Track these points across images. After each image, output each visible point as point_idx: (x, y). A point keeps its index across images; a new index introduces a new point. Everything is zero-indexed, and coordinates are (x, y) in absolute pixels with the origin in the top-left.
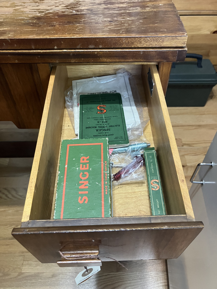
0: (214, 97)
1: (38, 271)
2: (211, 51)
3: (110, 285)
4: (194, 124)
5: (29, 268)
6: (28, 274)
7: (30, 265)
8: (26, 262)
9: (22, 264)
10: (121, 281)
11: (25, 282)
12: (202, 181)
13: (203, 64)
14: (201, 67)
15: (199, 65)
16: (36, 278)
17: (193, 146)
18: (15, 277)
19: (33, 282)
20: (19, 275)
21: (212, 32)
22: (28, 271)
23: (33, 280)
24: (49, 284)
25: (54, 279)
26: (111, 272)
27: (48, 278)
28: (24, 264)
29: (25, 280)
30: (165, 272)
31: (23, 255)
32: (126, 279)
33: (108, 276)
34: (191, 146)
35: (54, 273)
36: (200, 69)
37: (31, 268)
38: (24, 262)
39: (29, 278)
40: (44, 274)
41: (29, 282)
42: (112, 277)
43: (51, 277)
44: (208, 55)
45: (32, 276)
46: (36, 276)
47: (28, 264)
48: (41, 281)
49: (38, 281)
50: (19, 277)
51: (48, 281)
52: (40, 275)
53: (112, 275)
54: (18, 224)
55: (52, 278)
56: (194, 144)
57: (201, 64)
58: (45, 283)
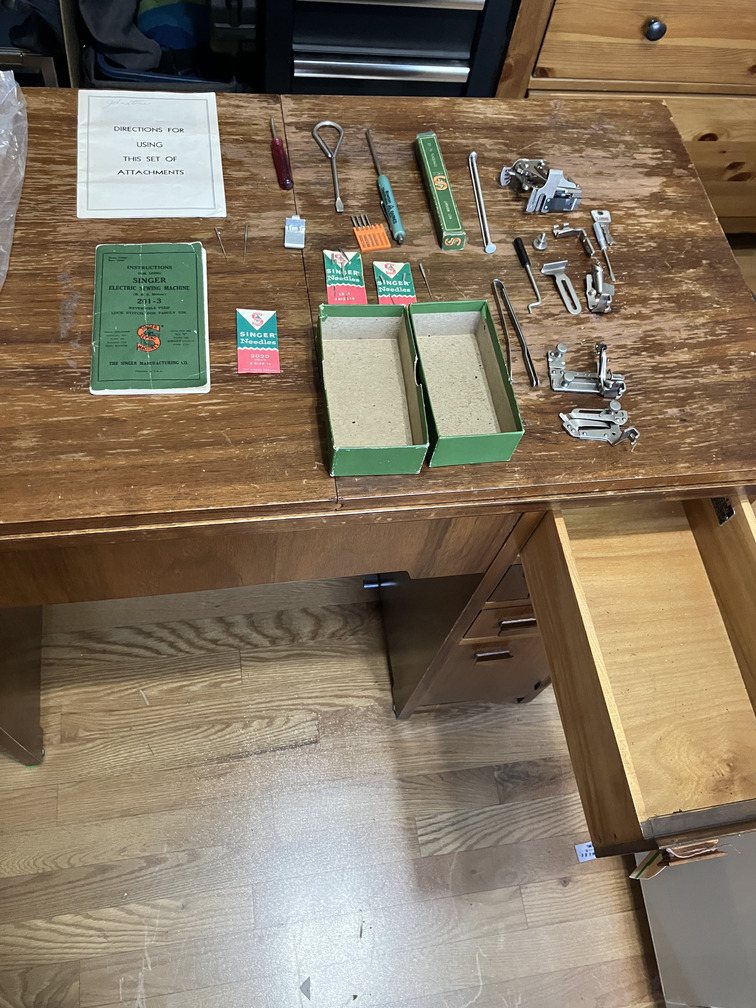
3: (490, 834)
21: (699, 138)
33: (482, 816)
42: (491, 817)
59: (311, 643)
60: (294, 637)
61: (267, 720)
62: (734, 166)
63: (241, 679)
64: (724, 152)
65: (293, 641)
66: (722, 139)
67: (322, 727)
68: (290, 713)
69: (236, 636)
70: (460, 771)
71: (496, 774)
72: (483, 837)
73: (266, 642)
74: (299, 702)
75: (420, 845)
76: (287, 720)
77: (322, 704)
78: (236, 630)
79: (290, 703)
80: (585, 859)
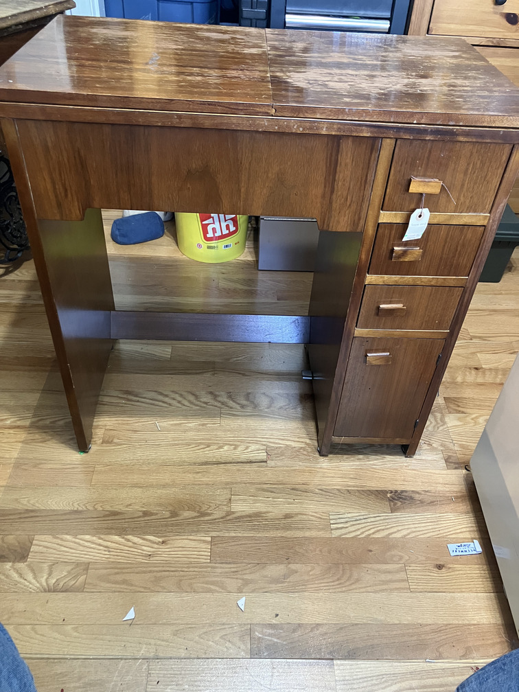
1: (259, 510)
3: (383, 530)
5: (243, 505)
6: (244, 514)
7: (244, 501)
8: (236, 497)
9: (230, 500)
11: (240, 525)
16: (257, 519)
17: (489, 340)
18: (222, 518)
19: (255, 525)
20: (228, 516)
22: (241, 510)
23: (254, 521)
24: (281, 527)
25: (289, 520)
27: (278, 519)
28: (232, 499)
29: (239, 521)
31: (227, 486)
33: (379, 518)
34: (486, 340)
35: (287, 513)
37: (245, 504)
38: (232, 497)
39: (247, 519)
40: (271, 514)
41: (248, 525)
42: (385, 519)
43: (282, 517)
45: (249, 516)
46: (258, 516)
47: (239, 500)
48: (268, 524)
49: (262, 523)
50: (228, 518)
51: (279, 523)
52: (264, 515)
53: (384, 516)
54: (210, 443)
55: (285, 519)
58: (274, 526)
60: (255, 406)
61: (233, 447)
65: (255, 408)
67: (269, 455)
68: (249, 444)
69: (219, 402)
70: (363, 490)
71: (389, 495)
72: (378, 531)
73: (238, 407)
74: (255, 439)
75: (332, 530)
76: (247, 448)
77: (271, 442)
78: (219, 399)
79: (249, 439)
80: (455, 554)
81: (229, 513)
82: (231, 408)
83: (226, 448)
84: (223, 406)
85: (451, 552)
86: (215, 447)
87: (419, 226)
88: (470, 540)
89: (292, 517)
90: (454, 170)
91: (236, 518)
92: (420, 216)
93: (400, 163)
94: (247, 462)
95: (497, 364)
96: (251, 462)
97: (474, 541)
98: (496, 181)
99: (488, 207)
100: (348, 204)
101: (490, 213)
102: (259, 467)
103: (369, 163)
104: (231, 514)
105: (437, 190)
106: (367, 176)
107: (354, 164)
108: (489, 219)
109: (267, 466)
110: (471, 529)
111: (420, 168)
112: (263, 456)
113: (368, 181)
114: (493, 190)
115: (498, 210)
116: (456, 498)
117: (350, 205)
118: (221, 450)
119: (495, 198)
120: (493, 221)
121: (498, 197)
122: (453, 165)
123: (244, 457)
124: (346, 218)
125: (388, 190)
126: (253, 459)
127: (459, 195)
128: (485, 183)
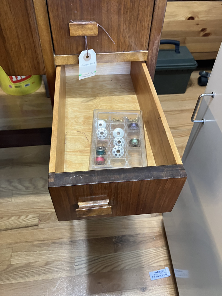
0: (192, 84)
1: (29, 261)
2: (187, 38)
3: (109, 266)
4: (176, 109)
5: (19, 259)
6: (18, 266)
7: (20, 255)
8: (15, 253)
9: (11, 256)
10: (120, 260)
11: (15, 274)
12: (203, 120)
13: (181, 50)
14: (179, 53)
15: (177, 51)
16: (28, 268)
17: (178, 129)
18: (4, 270)
19: (25, 273)
20: (8, 268)
21: (187, 19)
22: (17, 263)
23: (25, 270)
24: (42, 272)
25: (48, 267)
26: (108, 254)
27: (41, 267)
28: (12, 255)
29: (15, 272)
30: (163, 247)
31: (10, 246)
32: (125, 258)
33: (106, 258)
34: (176, 129)
35: (47, 261)
36: (179, 55)
37: (20, 258)
38: (13, 253)
39: (20, 269)
40: (37, 263)
41: (20, 274)
42: (110, 258)
43: (44, 265)
44: (184, 43)
45: (22, 267)
46: (28, 266)
47: (17, 255)
48: (34, 271)
49: (30, 271)
50: (8, 270)
51: (41, 270)
52: (32, 265)
53: (110, 256)
54: (3, 216)
55: (46, 266)
56: (179, 127)
57: (178, 50)
58: (38, 272)
59: (42, 189)
60: (35, 187)
61: (18, 217)
62: (203, 30)
63: (11, 201)
64: (198, 24)
65: (35, 188)
66: (196, 19)
67: (40, 220)
68: (28, 214)
69: (13, 186)
70: (97, 239)
71: (114, 240)
72: (105, 267)
73: (24, 189)
74: (33, 210)
75: (76, 270)
76: (27, 217)
77: (42, 211)
78: (13, 184)
79: (29, 210)
80: (154, 279)
81: (10, 266)
82: (20, 190)
83: (13, 218)
84: (14, 189)
85: (151, 278)
86: (6, 218)
87: (89, 65)
88: (164, 267)
89: (51, 264)
90: (108, 11)
91: (13, 270)
92: (87, 57)
93: (56, 8)
94: (26, 227)
95: (181, 144)
96: (28, 227)
97: (166, 268)
98: (148, 20)
99: (145, 44)
100: (23, 51)
101: (148, 50)
102: (32, 229)
103: (27, 10)
104: (10, 267)
105: (95, 32)
106: (29, 23)
107: (13, 12)
108: (148, 55)
109: (38, 229)
110: (164, 258)
111: (76, 12)
112: (36, 221)
113: (32, 27)
114: (146, 29)
115: (154, 47)
116: (156, 237)
117: (25, 52)
118: (10, 220)
119: (150, 36)
120: (152, 56)
121: (152, 35)
122: (106, 6)
123: (24, 223)
124: (27, 64)
125: (54, 36)
126: (30, 224)
127: (118, 36)
128: (139, 22)
